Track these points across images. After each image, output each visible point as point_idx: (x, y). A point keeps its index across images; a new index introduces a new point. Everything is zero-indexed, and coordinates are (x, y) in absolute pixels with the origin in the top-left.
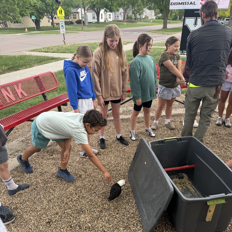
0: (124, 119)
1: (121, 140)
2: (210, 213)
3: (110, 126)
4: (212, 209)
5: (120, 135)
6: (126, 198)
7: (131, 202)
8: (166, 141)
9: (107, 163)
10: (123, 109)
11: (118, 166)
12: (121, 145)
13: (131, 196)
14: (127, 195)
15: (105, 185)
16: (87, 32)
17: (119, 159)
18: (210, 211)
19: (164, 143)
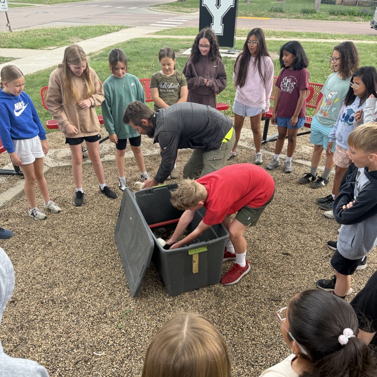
0: (111, 161)
1: (106, 191)
2: (195, 263)
3: (90, 172)
4: (196, 259)
5: (104, 185)
6: (112, 263)
7: (118, 267)
8: (155, 189)
9: (87, 224)
10: (109, 145)
11: (103, 227)
12: (106, 198)
13: (118, 261)
14: (113, 260)
15: (84, 251)
16: (49, 6)
17: (103, 217)
18: (194, 262)
19: (152, 193)
